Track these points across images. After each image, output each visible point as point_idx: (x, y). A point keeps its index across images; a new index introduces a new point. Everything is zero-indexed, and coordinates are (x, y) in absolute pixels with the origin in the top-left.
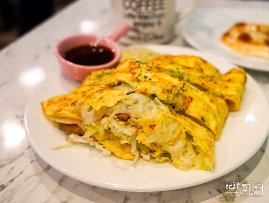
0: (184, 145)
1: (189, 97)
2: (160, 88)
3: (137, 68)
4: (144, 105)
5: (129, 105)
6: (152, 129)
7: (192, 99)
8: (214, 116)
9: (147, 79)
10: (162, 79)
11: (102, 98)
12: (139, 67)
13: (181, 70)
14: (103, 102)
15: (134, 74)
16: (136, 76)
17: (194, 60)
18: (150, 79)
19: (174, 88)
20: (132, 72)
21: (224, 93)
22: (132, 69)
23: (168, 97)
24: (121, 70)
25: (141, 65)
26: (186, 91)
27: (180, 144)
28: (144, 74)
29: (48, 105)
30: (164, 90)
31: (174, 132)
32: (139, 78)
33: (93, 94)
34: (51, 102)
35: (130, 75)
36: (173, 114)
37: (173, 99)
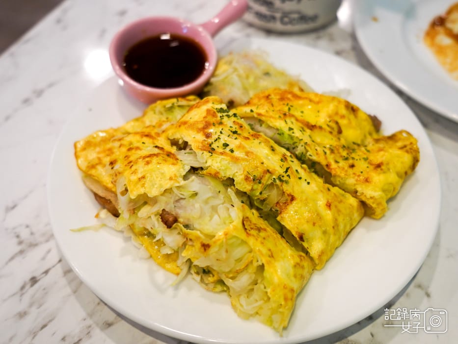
0: (251, 281)
1: (289, 195)
2: (244, 171)
3: (217, 125)
4: (206, 202)
5: (182, 199)
6: (205, 250)
7: (293, 199)
8: (325, 232)
9: (228, 149)
10: (252, 153)
11: (143, 177)
12: (221, 123)
13: (297, 133)
14: (143, 185)
15: (208, 136)
16: (210, 141)
17: (331, 108)
18: (232, 151)
19: (268, 175)
20: (206, 131)
21: (359, 189)
22: (208, 125)
23: (252, 190)
24: (192, 121)
25: (225, 119)
26: (287, 182)
27: (244, 280)
28: (224, 139)
29: (84, 149)
30: (249, 176)
31: (239, 260)
32: (214, 146)
33: (136, 162)
34: (89, 144)
35: (200, 137)
36: (246, 229)
37: (261, 193)
